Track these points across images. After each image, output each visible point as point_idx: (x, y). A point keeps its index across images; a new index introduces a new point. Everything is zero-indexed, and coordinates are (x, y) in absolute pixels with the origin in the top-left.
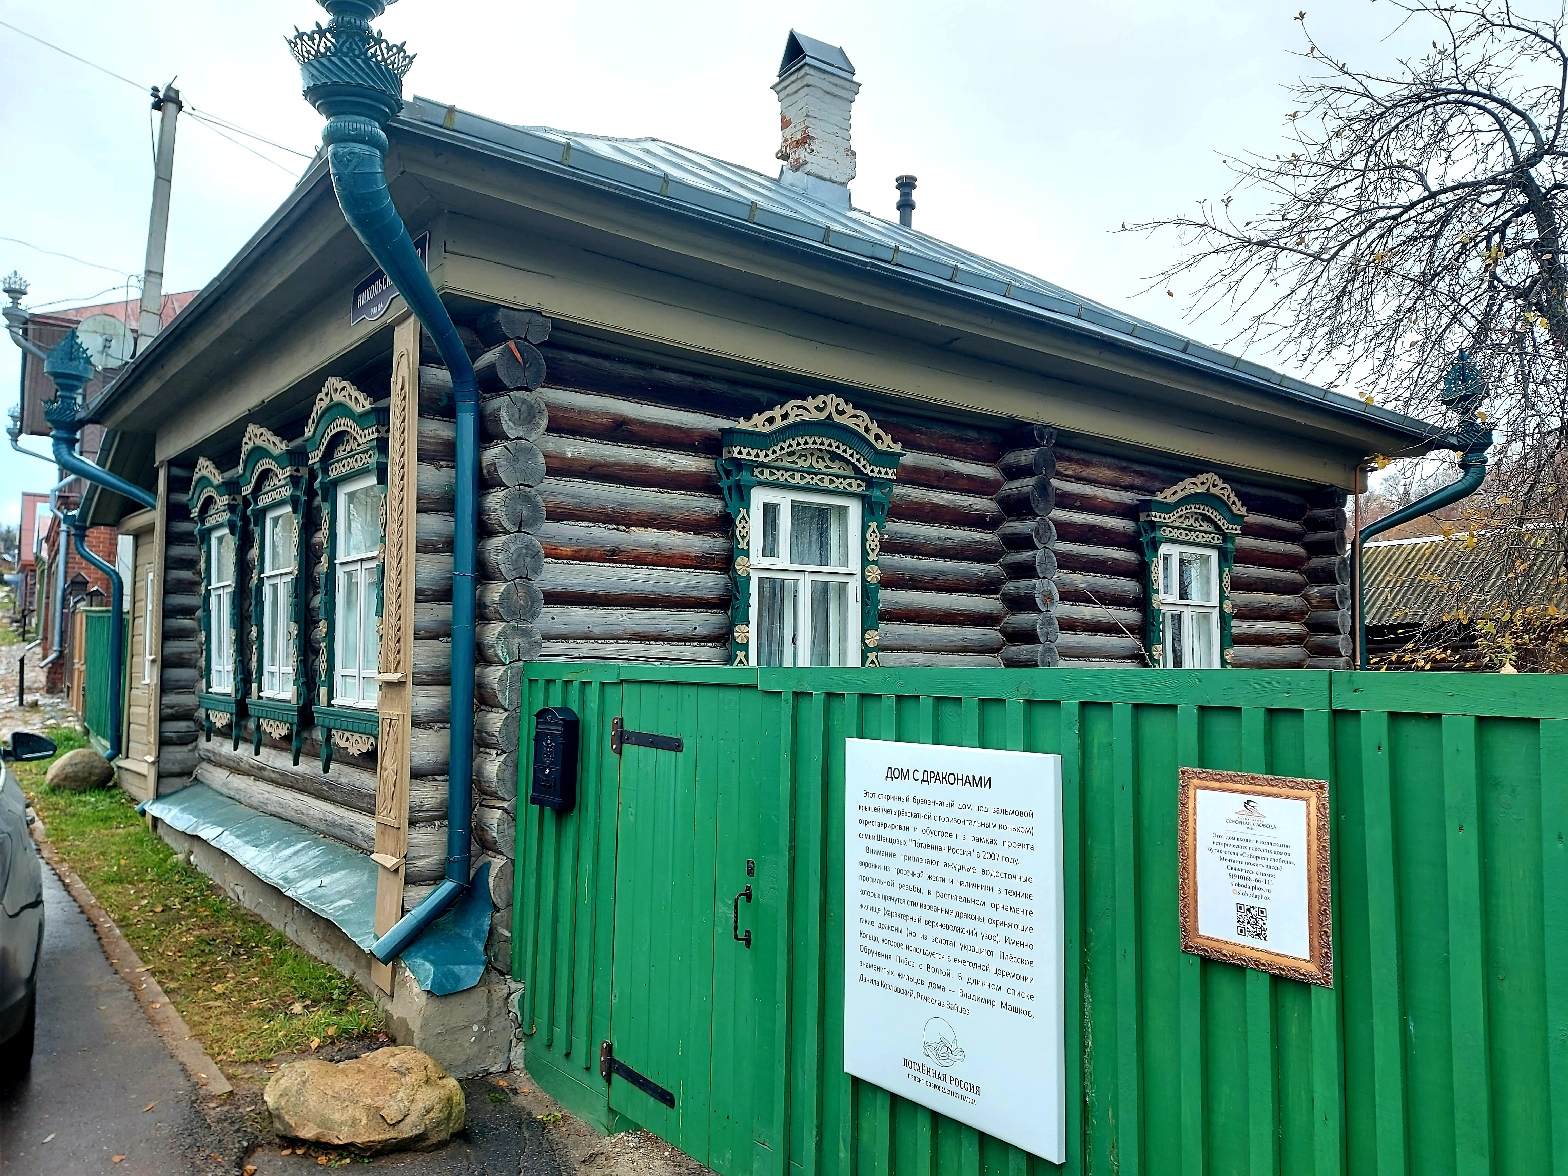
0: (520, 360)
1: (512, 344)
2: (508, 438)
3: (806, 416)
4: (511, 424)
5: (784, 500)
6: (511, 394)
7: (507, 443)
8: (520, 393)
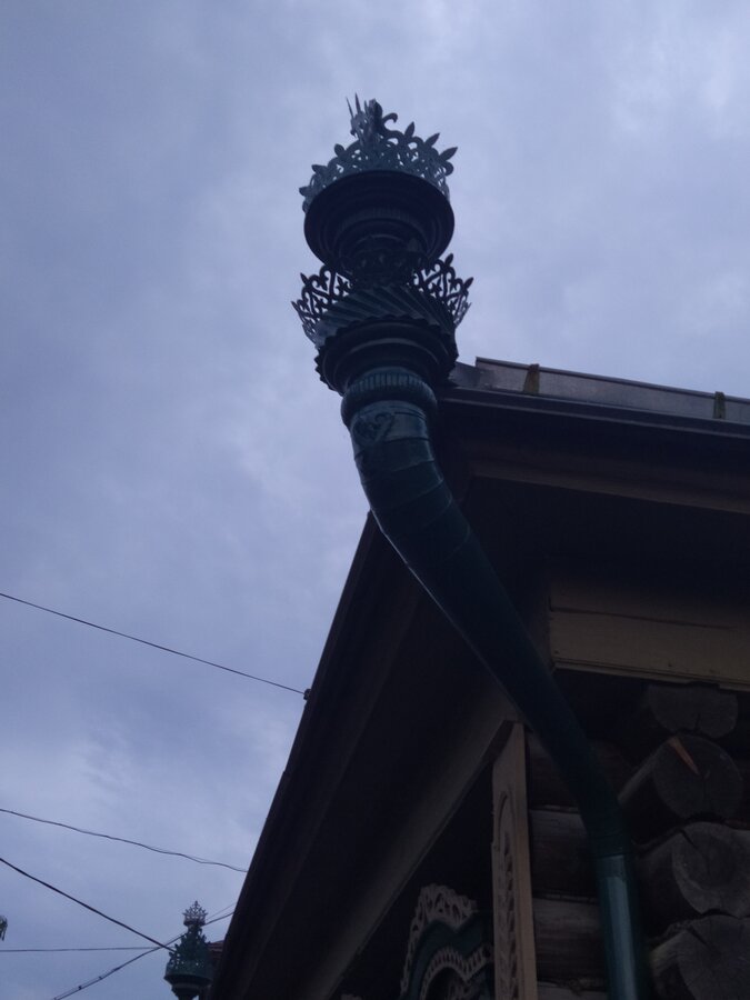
0: (694, 768)
1: (675, 743)
2: (694, 915)
4: (694, 884)
6: (687, 829)
7: (695, 923)
8: (704, 828)
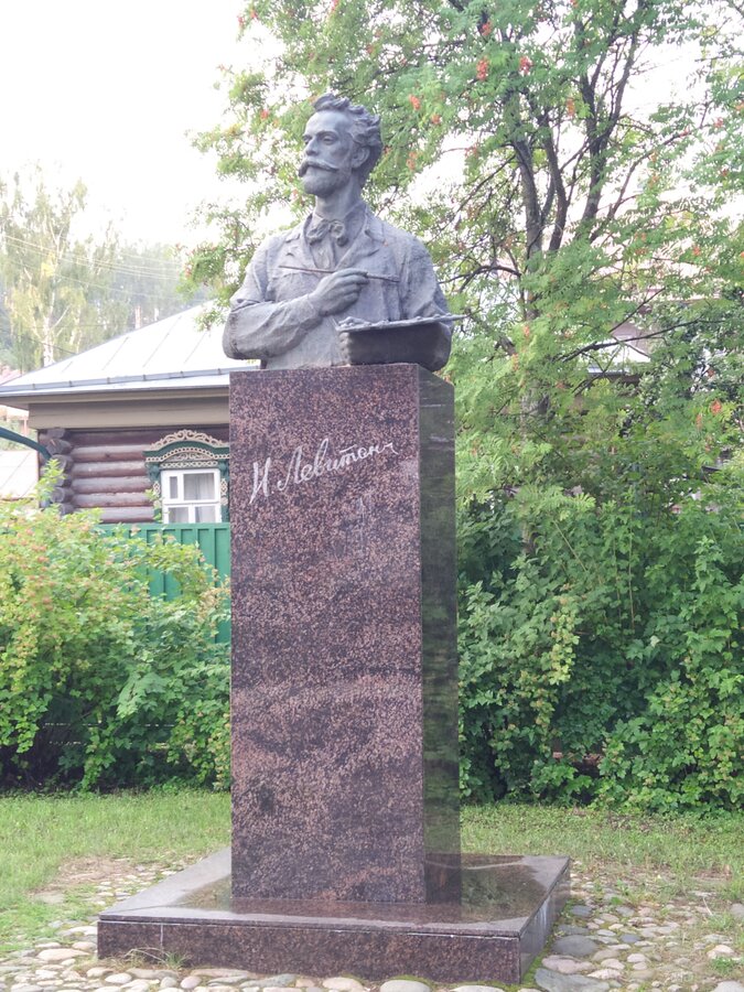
3: (174, 441)
5: (180, 475)
